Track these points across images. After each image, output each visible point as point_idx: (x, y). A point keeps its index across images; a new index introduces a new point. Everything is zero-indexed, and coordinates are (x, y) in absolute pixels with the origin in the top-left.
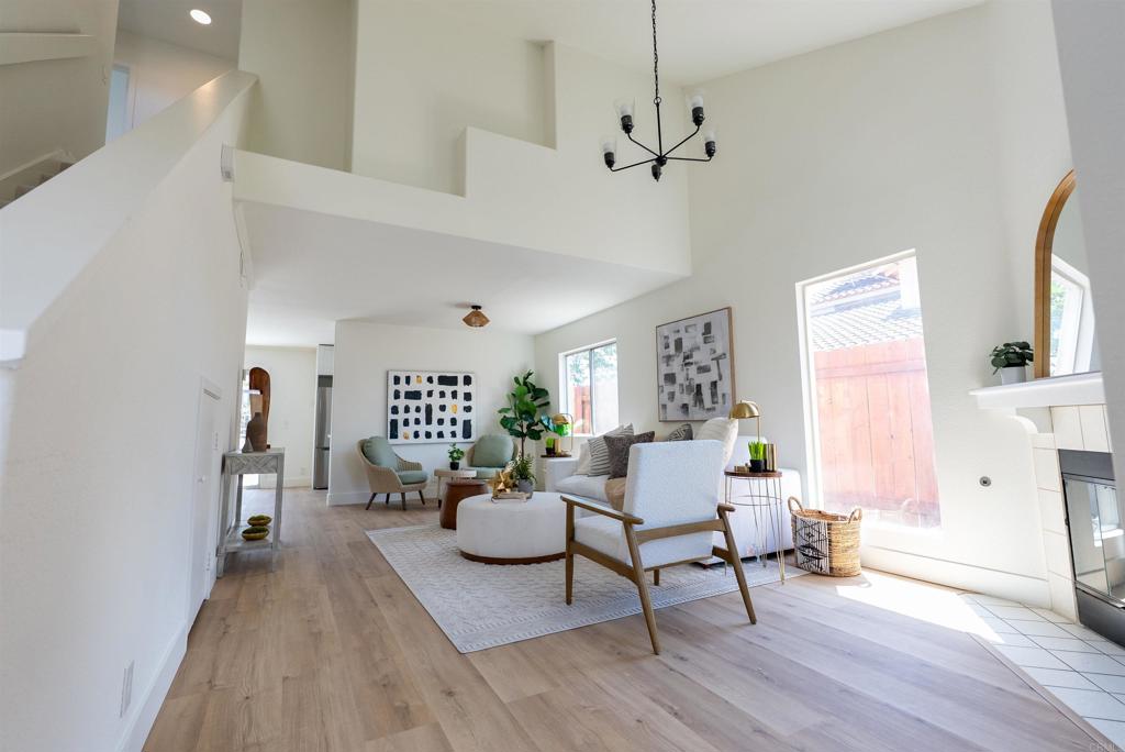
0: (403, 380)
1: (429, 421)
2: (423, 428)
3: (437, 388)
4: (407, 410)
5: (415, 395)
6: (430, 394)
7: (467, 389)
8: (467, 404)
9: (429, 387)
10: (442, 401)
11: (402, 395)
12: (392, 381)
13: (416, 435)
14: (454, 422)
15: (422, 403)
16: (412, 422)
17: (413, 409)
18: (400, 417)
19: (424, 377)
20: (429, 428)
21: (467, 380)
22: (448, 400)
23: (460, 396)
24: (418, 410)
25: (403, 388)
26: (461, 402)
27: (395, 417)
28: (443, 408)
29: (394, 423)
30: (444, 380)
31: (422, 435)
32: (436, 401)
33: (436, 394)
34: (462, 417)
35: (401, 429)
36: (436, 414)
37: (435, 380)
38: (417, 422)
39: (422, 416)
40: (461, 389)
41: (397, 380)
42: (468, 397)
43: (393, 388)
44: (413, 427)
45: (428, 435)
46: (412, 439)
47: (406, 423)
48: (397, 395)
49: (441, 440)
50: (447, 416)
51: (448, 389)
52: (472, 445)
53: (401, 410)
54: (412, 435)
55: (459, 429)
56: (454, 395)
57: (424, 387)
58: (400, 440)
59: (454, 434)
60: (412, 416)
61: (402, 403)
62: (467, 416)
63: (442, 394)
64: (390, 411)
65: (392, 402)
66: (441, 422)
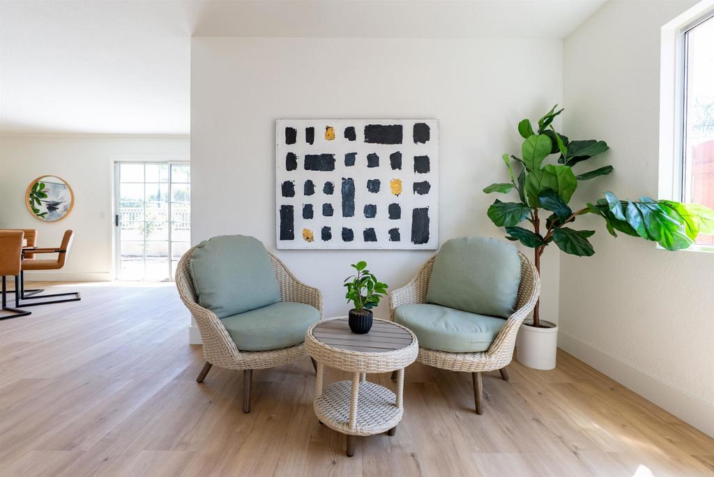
0: (301, 136)
1: (348, 210)
2: (337, 223)
3: (362, 148)
4: (309, 188)
5: (322, 162)
6: (350, 159)
7: (421, 149)
8: (421, 178)
9: (350, 147)
10: (373, 174)
11: (301, 162)
12: (282, 137)
13: (326, 234)
14: (395, 211)
15: (336, 176)
16: (318, 210)
17: (319, 188)
18: (298, 201)
19: (339, 132)
20: (349, 223)
21: (422, 133)
22: (383, 172)
23: (408, 163)
24: (329, 188)
25: (301, 149)
26: (408, 175)
27: (288, 201)
28: (374, 186)
29: (287, 213)
30: (378, 134)
31: (336, 233)
32: (361, 174)
33: (361, 160)
34: (410, 202)
35: (299, 223)
36: (363, 197)
37: (360, 134)
38: (328, 210)
39: (336, 200)
40: (409, 149)
41: (291, 136)
42: (422, 164)
43: (284, 149)
44: (319, 221)
45: (348, 235)
46: (318, 242)
47: (308, 212)
48: (291, 162)
49: (370, 244)
50: (382, 200)
51: (384, 151)
52: (428, 257)
53: (299, 188)
54: (318, 235)
55: (405, 224)
56: (396, 161)
57: (339, 148)
58: (298, 242)
59: (395, 235)
60: (318, 199)
61: (300, 176)
62: (421, 201)
63: (373, 161)
64: (279, 191)
65: (284, 175)
66: (371, 211)
